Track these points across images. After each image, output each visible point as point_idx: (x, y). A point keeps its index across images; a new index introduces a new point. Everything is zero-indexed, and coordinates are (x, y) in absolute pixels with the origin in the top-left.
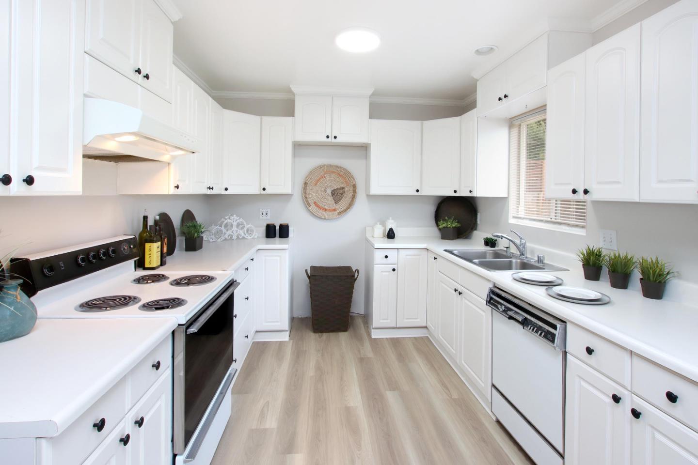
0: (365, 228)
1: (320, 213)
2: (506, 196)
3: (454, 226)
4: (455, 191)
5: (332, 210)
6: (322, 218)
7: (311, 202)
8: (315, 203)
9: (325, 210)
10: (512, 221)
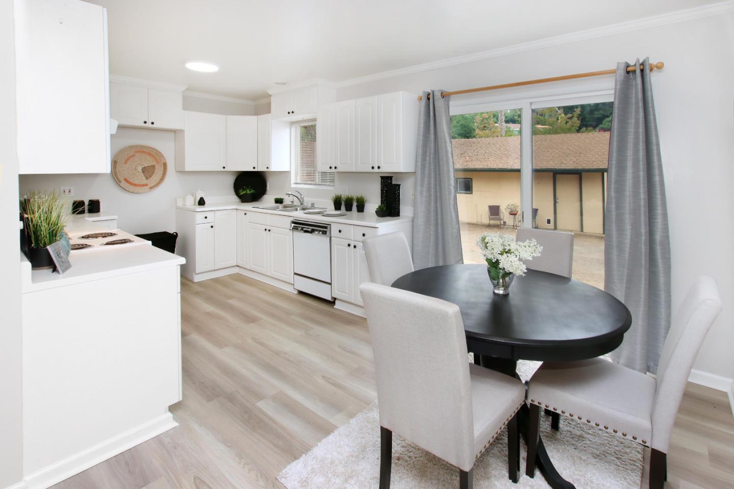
0: (176, 199)
1: (131, 188)
2: (289, 170)
3: (251, 192)
4: (254, 168)
5: (143, 185)
6: (133, 193)
7: (121, 179)
8: (126, 180)
9: (136, 185)
10: (293, 186)
